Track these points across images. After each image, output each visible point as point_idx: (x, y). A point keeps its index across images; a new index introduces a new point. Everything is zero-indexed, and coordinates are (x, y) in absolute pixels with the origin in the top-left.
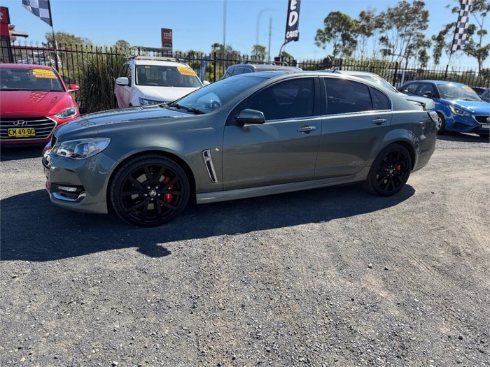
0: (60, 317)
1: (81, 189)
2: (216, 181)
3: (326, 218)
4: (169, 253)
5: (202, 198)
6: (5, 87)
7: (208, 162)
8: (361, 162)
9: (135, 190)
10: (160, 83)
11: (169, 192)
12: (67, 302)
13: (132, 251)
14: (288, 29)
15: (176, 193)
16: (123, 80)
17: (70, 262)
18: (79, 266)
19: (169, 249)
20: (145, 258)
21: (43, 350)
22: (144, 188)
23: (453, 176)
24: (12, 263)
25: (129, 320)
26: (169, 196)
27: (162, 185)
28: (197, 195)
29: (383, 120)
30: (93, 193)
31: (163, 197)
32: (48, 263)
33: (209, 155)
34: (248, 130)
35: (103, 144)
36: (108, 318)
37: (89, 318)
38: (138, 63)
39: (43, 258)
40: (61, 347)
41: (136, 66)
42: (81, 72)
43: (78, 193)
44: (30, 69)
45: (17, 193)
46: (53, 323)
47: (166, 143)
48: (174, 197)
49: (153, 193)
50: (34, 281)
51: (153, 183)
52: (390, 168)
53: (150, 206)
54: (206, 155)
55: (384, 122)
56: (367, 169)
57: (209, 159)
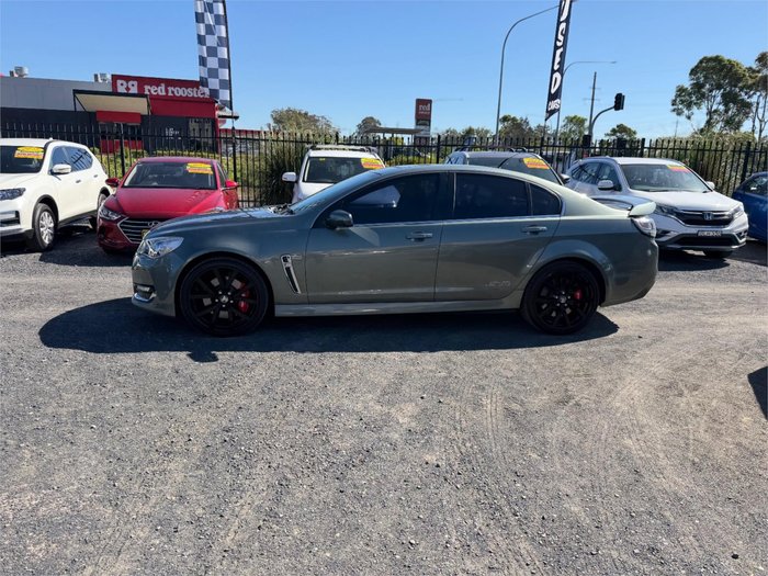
0: (79, 392)
1: (153, 289)
2: (299, 292)
4: (217, 360)
5: (280, 311)
6: (155, 184)
7: (288, 269)
8: (506, 283)
9: (206, 294)
11: (243, 299)
13: (183, 355)
15: (251, 301)
16: (289, 176)
17: (120, 356)
18: (126, 360)
19: (220, 357)
20: (189, 360)
24: (72, 351)
25: (131, 403)
26: (242, 304)
28: (277, 307)
29: (541, 228)
30: (163, 295)
31: (236, 305)
32: (100, 355)
33: (289, 260)
34: (342, 233)
35: (176, 243)
36: (115, 399)
37: (100, 397)
38: (313, 153)
40: (64, 411)
41: (310, 158)
43: (150, 293)
46: (70, 396)
48: (250, 306)
49: (225, 299)
50: (79, 366)
51: (226, 287)
52: (560, 295)
53: (224, 314)
54: (285, 260)
55: (542, 231)
56: (518, 295)
57: (289, 265)
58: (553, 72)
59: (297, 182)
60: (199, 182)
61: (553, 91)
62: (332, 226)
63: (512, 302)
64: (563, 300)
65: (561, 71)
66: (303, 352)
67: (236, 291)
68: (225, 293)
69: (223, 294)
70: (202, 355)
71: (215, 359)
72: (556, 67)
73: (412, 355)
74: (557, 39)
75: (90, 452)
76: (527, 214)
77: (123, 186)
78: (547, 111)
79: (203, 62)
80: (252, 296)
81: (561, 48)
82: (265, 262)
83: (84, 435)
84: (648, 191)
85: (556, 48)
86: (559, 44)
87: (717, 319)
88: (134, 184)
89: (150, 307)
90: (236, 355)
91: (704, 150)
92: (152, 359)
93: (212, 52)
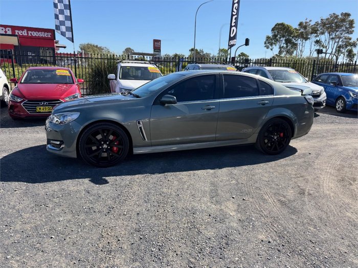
0: (32, 212)
1: (62, 142)
2: (146, 140)
3: (220, 167)
4: (108, 183)
5: (137, 151)
6: (39, 81)
7: (141, 128)
8: (250, 130)
9: (94, 144)
10: (136, 78)
11: (116, 145)
12: (39, 205)
13: (87, 181)
15: (120, 147)
16: (111, 76)
17: (49, 184)
19: (109, 181)
20: (92, 184)
21: (18, 227)
22: (99, 143)
23: (334, 143)
24: (17, 183)
25: (69, 217)
26: (115, 148)
27: (111, 141)
28: (134, 149)
29: (266, 102)
30: (69, 146)
31: (111, 149)
32: (36, 185)
33: (141, 123)
34: (168, 107)
35: (75, 116)
36: (58, 215)
37: (48, 214)
38: (123, 65)
39: (34, 181)
40: (28, 227)
41: (121, 67)
42: (90, 70)
43: (60, 145)
44: (55, 70)
45: (33, 146)
46: (28, 215)
47: (113, 116)
48: (119, 149)
49: (105, 146)
50: (25, 193)
51: (105, 140)
52: (274, 135)
53: (105, 155)
54: (139, 123)
55: (267, 103)
56: (256, 136)
57: (141, 126)
58: (231, 26)
59: (116, 79)
60: (63, 80)
61: (232, 36)
62: (163, 104)
63: (252, 139)
64: (275, 138)
65: (236, 26)
66: (154, 173)
68: (105, 143)
70: (98, 180)
71: (106, 182)
72: (233, 24)
74: (233, 11)
75: (58, 257)
77: (21, 83)
78: (229, 45)
79: (57, 17)
80: (120, 144)
81: (235, 15)
82: (128, 124)
83: (48, 244)
84: (282, 82)
85: (232, 15)
86: (234, 13)
88: (26, 82)
89: (61, 153)
90: (118, 178)
92: (70, 185)
93: (61, 12)
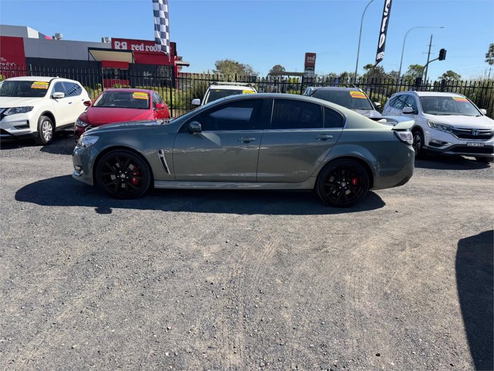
1: (82, 168)
2: (169, 173)
5: (158, 185)
6: (113, 105)
7: (162, 158)
9: (113, 172)
11: (135, 176)
13: (92, 209)
14: (380, 50)
15: (140, 178)
16: (196, 101)
18: (58, 210)
19: (113, 211)
20: (94, 212)
22: (117, 171)
26: (134, 179)
28: (155, 182)
29: (328, 136)
30: (87, 172)
31: (130, 180)
32: (44, 207)
33: (163, 153)
34: (196, 136)
35: (94, 140)
36: (39, 233)
38: (213, 87)
41: (210, 90)
44: (133, 93)
48: (139, 181)
49: (123, 176)
50: (28, 212)
51: (124, 169)
52: (342, 181)
54: (160, 152)
55: (329, 138)
57: (162, 156)
58: (381, 33)
60: (141, 104)
61: (380, 46)
62: (191, 132)
63: (309, 184)
64: (344, 185)
65: (385, 32)
66: (166, 211)
67: (130, 171)
69: (122, 173)
70: (103, 209)
71: (110, 212)
72: (383, 30)
73: (235, 215)
74: (384, 11)
76: (321, 127)
77: (93, 106)
78: (376, 60)
79: (158, 28)
80: (140, 174)
81: (386, 17)
82: (147, 153)
83: (10, 252)
84: (436, 114)
86: (386, 14)
87: (460, 202)
89: (80, 179)
90: (124, 210)
91: (487, 88)
92: (74, 211)
